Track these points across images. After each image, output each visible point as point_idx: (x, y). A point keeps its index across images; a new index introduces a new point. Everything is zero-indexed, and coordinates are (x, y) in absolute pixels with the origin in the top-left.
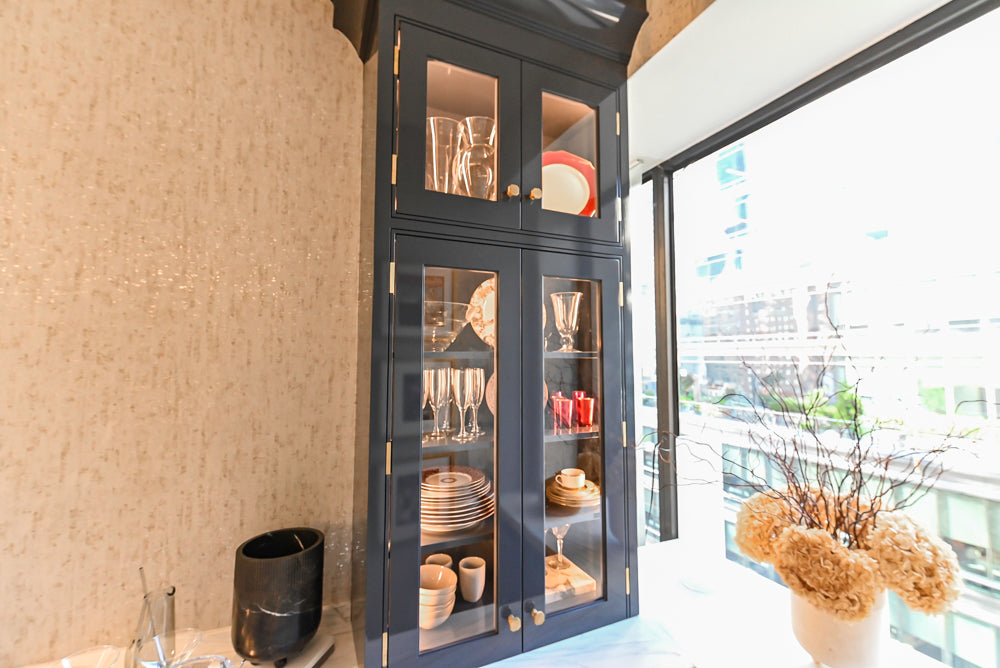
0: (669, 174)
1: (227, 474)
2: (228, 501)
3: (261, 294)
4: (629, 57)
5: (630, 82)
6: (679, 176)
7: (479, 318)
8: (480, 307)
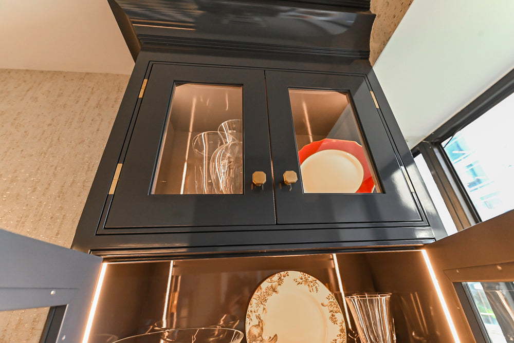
0: (438, 145)
4: (369, 52)
5: (376, 69)
6: (448, 145)
7: (257, 335)
8: (258, 317)
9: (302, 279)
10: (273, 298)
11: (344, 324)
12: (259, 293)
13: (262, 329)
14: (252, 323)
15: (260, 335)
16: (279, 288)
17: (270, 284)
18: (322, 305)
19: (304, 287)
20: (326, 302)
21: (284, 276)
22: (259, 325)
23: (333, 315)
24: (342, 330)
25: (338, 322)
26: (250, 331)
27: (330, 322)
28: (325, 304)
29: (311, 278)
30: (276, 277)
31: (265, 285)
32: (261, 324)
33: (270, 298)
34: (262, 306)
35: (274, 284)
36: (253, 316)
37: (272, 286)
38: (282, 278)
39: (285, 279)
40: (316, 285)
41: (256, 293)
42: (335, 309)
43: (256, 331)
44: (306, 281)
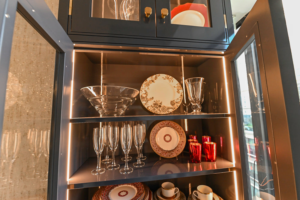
1: (23, 177)
2: (22, 191)
3: (41, 91)
7: (145, 97)
8: (145, 91)
9: (166, 77)
10: (152, 85)
11: (183, 94)
12: (146, 82)
13: (147, 95)
14: (142, 93)
15: (146, 97)
16: (155, 81)
17: (151, 79)
18: (174, 87)
19: (167, 80)
20: (176, 86)
21: (158, 76)
22: (146, 94)
23: (178, 91)
24: (181, 95)
25: (180, 93)
26: (141, 96)
27: (177, 93)
28: (175, 86)
29: (171, 77)
30: (154, 76)
31: (149, 79)
32: (146, 93)
33: (151, 85)
34: (147, 87)
35: (153, 79)
36: (143, 91)
37: (152, 80)
38: (157, 77)
39: (158, 77)
40: (173, 80)
41: (144, 82)
42: (180, 88)
43: (144, 96)
44: (168, 78)
